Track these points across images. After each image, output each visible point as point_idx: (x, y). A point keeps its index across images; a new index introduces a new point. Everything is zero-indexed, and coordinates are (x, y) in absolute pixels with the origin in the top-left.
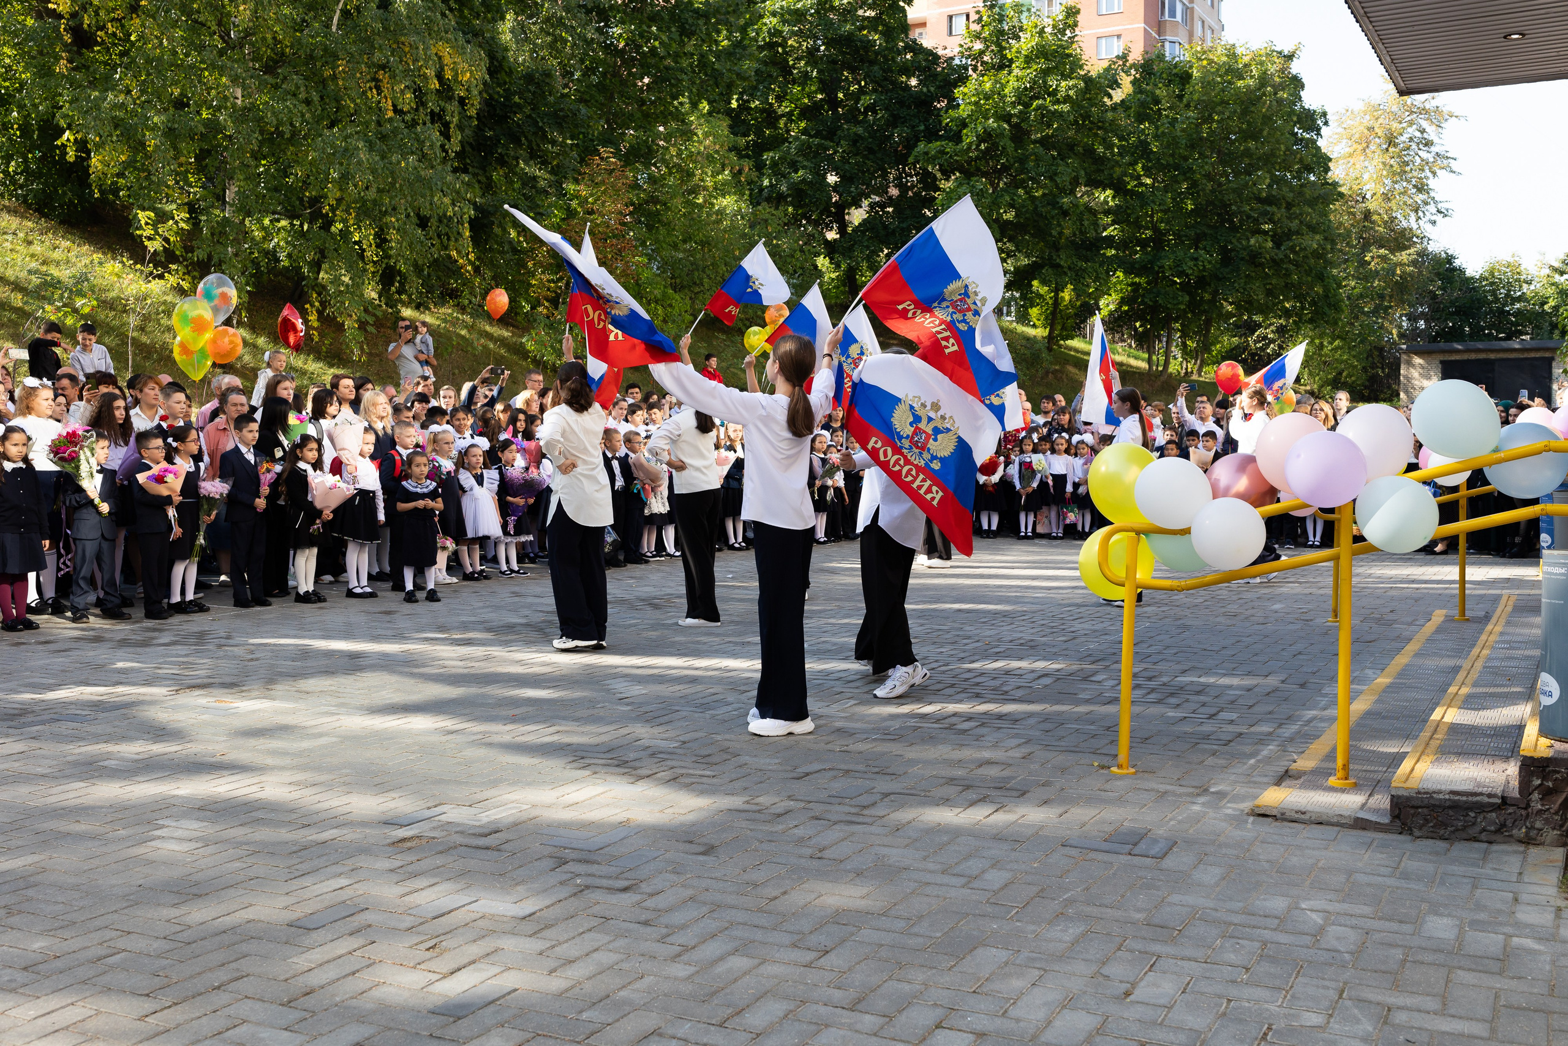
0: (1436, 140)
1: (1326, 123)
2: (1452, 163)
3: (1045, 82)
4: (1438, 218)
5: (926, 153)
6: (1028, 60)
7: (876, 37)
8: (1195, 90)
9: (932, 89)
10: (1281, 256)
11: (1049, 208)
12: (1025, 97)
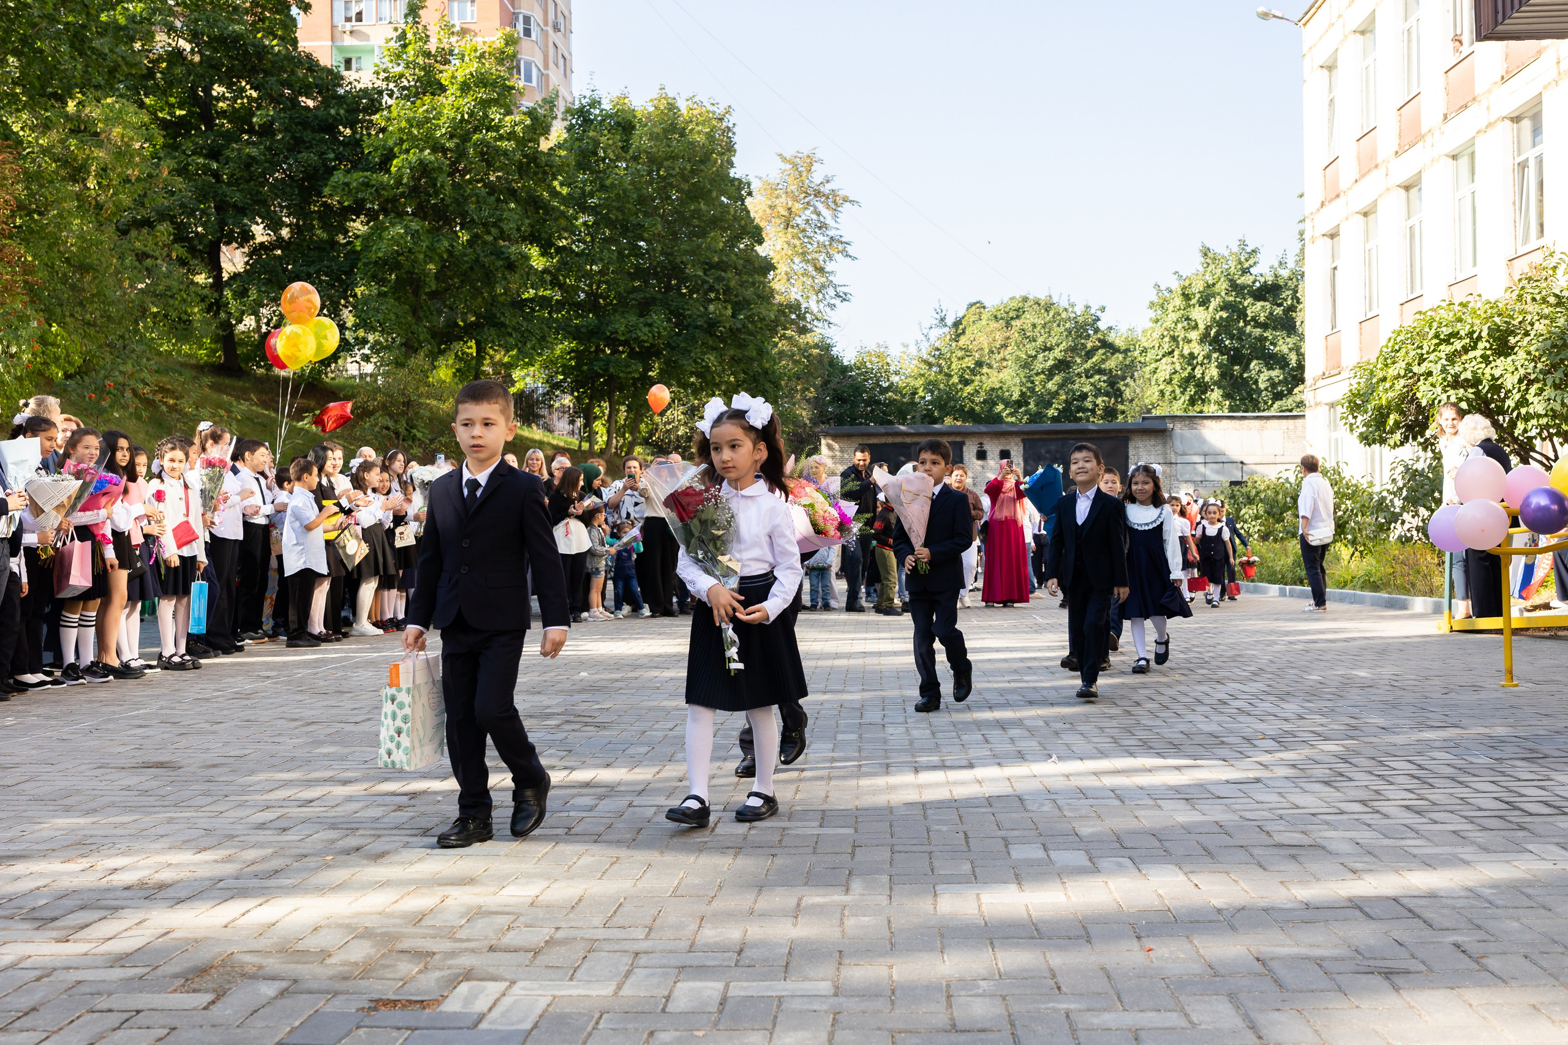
0: (829, 221)
1: (750, 194)
2: (848, 248)
3: (486, 116)
4: (837, 301)
5: (347, 184)
6: (465, 88)
7: (275, 42)
8: (641, 140)
9: (342, 112)
10: (739, 326)
11: (493, 257)
12: (462, 131)
